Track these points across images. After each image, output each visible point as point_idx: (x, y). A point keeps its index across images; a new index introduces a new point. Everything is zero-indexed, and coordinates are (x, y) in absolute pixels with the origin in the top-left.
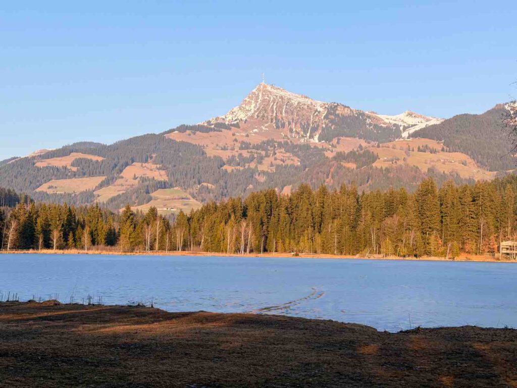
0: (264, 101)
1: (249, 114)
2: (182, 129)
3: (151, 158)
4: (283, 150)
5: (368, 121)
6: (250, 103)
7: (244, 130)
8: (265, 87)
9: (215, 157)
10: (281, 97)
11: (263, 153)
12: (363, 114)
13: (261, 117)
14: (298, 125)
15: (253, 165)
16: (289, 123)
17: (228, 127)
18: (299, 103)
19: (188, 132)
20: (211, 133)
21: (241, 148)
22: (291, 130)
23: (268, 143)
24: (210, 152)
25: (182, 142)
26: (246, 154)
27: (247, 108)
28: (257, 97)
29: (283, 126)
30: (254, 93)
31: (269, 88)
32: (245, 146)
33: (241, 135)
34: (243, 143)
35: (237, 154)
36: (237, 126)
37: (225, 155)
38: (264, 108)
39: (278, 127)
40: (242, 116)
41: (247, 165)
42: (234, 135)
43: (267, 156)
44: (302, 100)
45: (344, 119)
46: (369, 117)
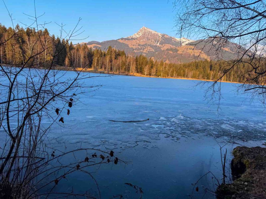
0: (144, 32)
1: (140, 36)
2: (122, 39)
3: (114, 47)
4: (149, 47)
5: (173, 40)
6: (140, 32)
7: (139, 40)
8: (144, 28)
9: (132, 48)
10: (149, 31)
11: (144, 47)
12: (171, 38)
13: (143, 36)
14: (154, 40)
15: (142, 51)
16: (151, 39)
17: (134, 39)
18: (154, 33)
19: (124, 40)
20: (130, 41)
21: (138, 46)
22: (152, 41)
23: (145, 44)
24: (130, 46)
25: (122, 43)
26: (139, 47)
27: (139, 34)
28: (142, 31)
29: (149, 40)
30: (141, 30)
31: (145, 28)
32: (139, 45)
33: (138, 42)
34: (138, 44)
35: (137, 47)
36: (137, 39)
37: (134, 47)
38: (144, 34)
39: (148, 40)
40: (138, 36)
41: (140, 50)
42: (136, 41)
43: (145, 48)
44: (155, 32)
45: (166, 38)
46: (173, 39)
